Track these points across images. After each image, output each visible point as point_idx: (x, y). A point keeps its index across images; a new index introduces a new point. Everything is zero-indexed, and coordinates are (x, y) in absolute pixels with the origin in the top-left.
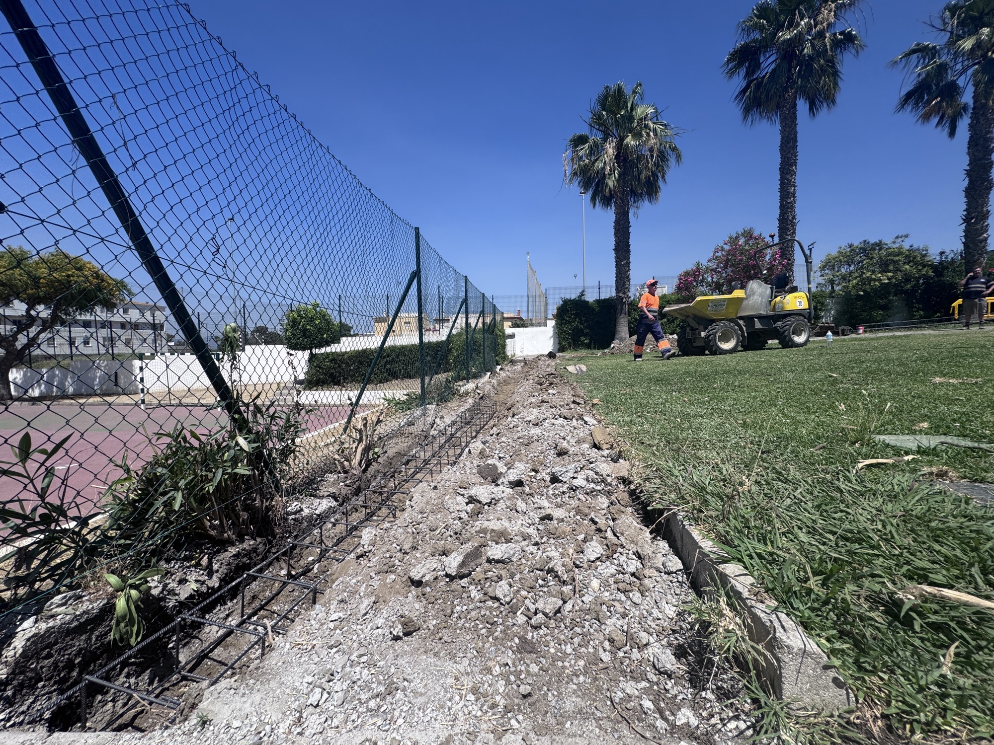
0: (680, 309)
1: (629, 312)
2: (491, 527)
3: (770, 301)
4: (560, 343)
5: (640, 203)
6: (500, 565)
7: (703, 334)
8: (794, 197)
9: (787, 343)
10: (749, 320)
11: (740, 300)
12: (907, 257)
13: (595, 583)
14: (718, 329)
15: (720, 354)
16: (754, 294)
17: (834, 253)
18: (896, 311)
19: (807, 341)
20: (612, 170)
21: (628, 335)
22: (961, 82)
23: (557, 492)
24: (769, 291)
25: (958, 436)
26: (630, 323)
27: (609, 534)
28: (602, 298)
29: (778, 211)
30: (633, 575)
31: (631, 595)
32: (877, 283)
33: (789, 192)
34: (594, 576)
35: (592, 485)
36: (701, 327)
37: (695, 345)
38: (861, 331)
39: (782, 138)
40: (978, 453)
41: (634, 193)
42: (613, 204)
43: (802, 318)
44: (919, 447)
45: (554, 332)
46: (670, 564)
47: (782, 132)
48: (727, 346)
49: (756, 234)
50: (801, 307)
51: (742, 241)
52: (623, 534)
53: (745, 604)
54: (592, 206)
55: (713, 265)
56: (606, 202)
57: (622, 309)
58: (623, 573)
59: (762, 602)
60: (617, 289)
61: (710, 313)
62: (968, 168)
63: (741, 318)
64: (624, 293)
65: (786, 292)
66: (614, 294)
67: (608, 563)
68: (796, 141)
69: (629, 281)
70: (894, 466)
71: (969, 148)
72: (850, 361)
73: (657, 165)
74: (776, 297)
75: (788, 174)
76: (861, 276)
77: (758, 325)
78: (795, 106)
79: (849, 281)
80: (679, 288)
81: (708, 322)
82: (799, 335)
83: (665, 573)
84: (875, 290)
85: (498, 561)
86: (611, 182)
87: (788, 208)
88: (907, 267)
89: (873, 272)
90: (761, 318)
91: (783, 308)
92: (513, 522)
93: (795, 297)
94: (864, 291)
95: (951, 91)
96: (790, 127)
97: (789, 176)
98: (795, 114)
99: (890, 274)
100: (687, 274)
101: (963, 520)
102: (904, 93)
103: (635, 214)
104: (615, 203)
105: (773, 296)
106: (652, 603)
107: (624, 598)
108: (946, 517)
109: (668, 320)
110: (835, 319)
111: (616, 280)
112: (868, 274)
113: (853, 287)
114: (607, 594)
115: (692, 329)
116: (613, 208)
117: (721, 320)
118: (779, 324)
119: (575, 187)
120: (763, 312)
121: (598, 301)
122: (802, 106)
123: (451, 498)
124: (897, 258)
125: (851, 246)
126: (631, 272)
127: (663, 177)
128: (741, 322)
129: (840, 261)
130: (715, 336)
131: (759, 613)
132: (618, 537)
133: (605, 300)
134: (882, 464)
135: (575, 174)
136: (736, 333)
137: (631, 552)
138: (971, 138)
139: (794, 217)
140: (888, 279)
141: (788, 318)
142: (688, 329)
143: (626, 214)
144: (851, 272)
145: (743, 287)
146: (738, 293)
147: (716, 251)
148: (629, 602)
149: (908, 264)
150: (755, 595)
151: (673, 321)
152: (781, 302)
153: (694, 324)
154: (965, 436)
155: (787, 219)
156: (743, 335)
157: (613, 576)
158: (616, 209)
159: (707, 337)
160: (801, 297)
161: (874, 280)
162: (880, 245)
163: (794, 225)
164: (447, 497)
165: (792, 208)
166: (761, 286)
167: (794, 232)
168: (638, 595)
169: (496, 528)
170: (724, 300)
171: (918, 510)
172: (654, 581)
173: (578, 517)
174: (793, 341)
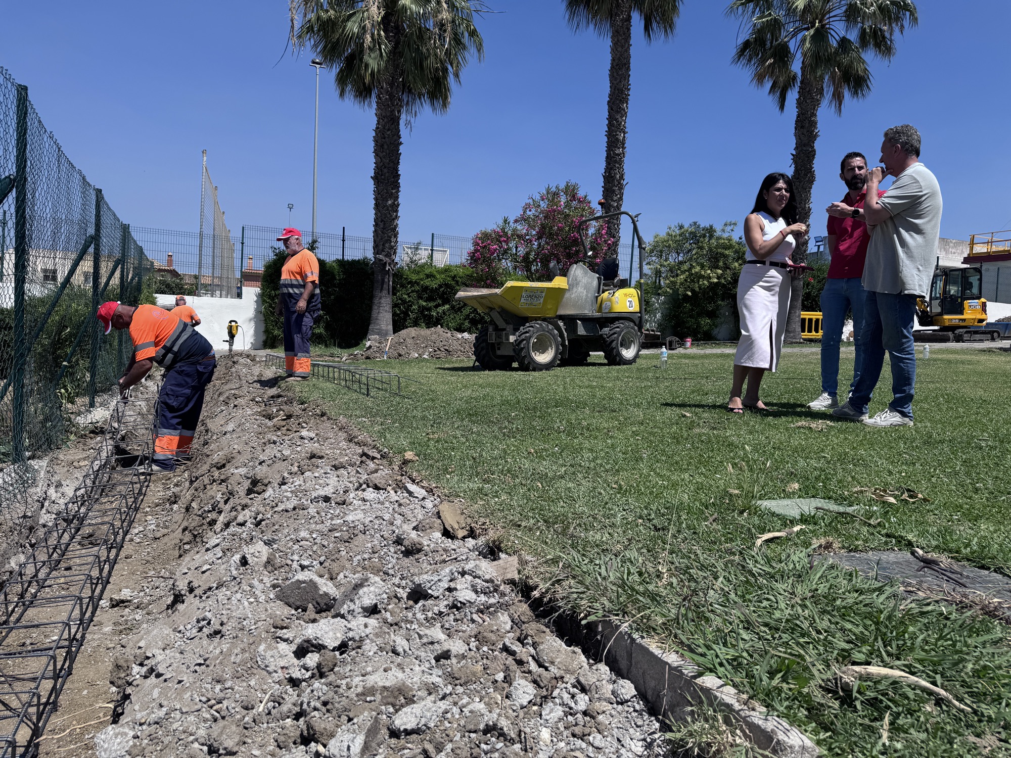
0: (482, 297)
1: (394, 288)
2: (381, 684)
3: (597, 297)
4: (267, 331)
5: (416, 107)
6: (414, 736)
7: (512, 339)
8: (624, 148)
9: (614, 359)
10: (570, 321)
11: (560, 292)
12: (736, 252)
13: (545, 734)
14: (533, 331)
15: (534, 370)
16: (577, 284)
17: (663, 234)
18: (723, 319)
19: (637, 356)
20: (376, 42)
21: (390, 327)
22: (792, 45)
23: (430, 614)
24: (595, 282)
25: (824, 498)
26: (395, 305)
27: (533, 666)
28: (349, 257)
29: (604, 164)
30: (585, 713)
31: (591, 738)
32: (706, 282)
33: (618, 140)
34: (541, 725)
35: (483, 598)
36: (510, 328)
37: (499, 353)
38: (688, 344)
39: (613, 60)
40: (846, 518)
41: (407, 88)
42: (374, 99)
43: (632, 324)
44: (802, 515)
45: (258, 311)
46: (623, 691)
47: (612, 50)
48: (543, 358)
49: (581, 194)
50: (631, 310)
51: (563, 200)
52: (552, 663)
53: (739, 715)
54: (338, 92)
55: (522, 228)
56: (363, 92)
57: (383, 282)
58: (571, 714)
59: (754, 710)
60: (376, 247)
61: (522, 306)
62: (794, 153)
63: (561, 317)
64: (388, 255)
65: (615, 287)
66: (370, 255)
67: (550, 704)
68: (628, 69)
69: (396, 236)
70: (788, 539)
71: (796, 128)
72: (693, 392)
73: (448, 53)
74: (603, 292)
75: (618, 112)
76: (690, 269)
77: (581, 331)
78: (629, 18)
79: (677, 275)
80: (474, 258)
81: (519, 321)
82: (628, 348)
83: (618, 703)
84: (704, 291)
85: (408, 733)
86: (373, 62)
87: (616, 162)
88: (736, 264)
89: (702, 267)
90: (586, 320)
91: (611, 308)
92: (407, 670)
93: (626, 295)
94: (693, 291)
95: (782, 55)
96: (622, 47)
97: (618, 117)
98: (629, 29)
99: (720, 272)
100: (486, 236)
101: (856, 595)
102: (741, 40)
103: (408, 123)
104: (378, 97)
105: (600, 291)
106: (615, 744)
107: (584, 745)
108: (844, 593)
109: (453, 307)
110: (660, 325)
111: (375, 232)
112: (698, 269)
113: (681, 284)
114: (562, 744)
115: (497, 329)
116: (375, 106)
117: (536, 319)
118: (606, 330)
119: (309, 51)
120: (588, 312)
121: (342, 263)
122: (637, 21)
123: (269, 647)
124: (727, 252)
125: (681, 227)
126: (400, 222)
127: (457, 75)
128: (561, 324)
129: (669, 246)
130: (528, 343)
131: (756, 721)
132: (546, 669)
133: (354, 262)
134: (778, 538)
135: (310, 29)
136: (555, 340)
137: (569, 686)
138: (798, 116)
139: (622, 177)
140: (718, 278)
141: (617, 324)
142: (491, 329)
143: (395, 121)
144: (681, 263)
145: (564, 273)
146: (559, 282)
147: (527, 207)
148: (591, 748)
149: (737, 261)
150: (745, 704)
151: (460, 309)
152: (610, 300)
153: (501, 323)
154: (829, 498)
155: (613, 178)
156: (563, 344)
157: (560, 719)
158: (379, 108)
159: (518, 343)
160: (631, 295)
161: (703, 277)
162: (711, 231)
163: (621, 188)
164: (262, 647)
165: (620, 162)
166: (586, 273)
167: (621, 199)
168: (599, 736)
169: (388, 684)
170: (542, 290)
171: (823, 589)
172: (610, 715)
173: (485, 649)
174: (619, 355)
